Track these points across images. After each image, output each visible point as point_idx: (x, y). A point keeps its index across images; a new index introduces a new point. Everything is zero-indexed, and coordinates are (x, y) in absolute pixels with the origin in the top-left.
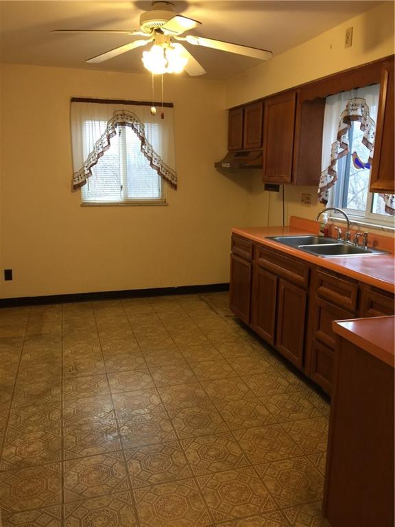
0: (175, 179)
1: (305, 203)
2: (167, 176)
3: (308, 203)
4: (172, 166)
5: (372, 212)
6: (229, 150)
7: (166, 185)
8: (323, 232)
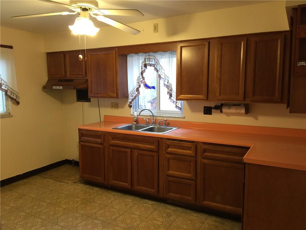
0: (18, 97)
1: (115, 107)
2: (12, 96)
3: (117, 107)
4: (16, 89)
5: (160, 109)
6: (48, 78)
7: (10, 102)
8: (136, 122)
